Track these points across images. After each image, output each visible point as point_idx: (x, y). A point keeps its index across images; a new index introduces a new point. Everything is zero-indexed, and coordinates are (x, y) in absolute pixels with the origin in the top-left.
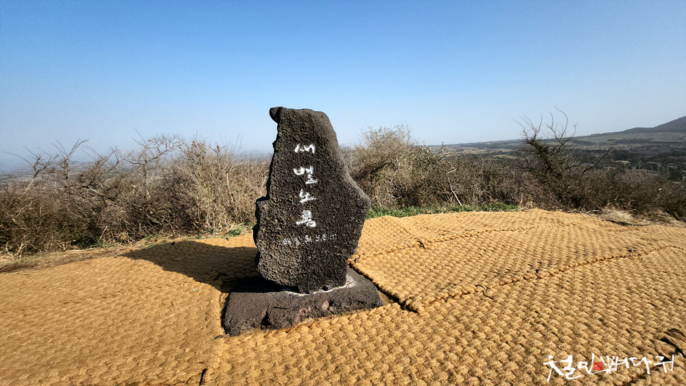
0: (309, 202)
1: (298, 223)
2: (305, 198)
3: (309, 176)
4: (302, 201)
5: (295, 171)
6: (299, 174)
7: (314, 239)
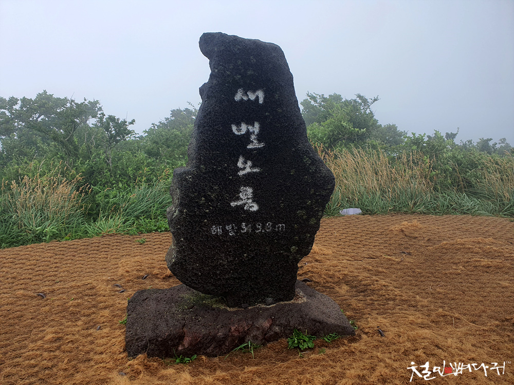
0: (249, 174)
1: (233, 204)
2: (244, 168)
3: (253, 137)
4: (241, 173)
5: (234, 128)
6: (239, 134)
7: (254, 228)
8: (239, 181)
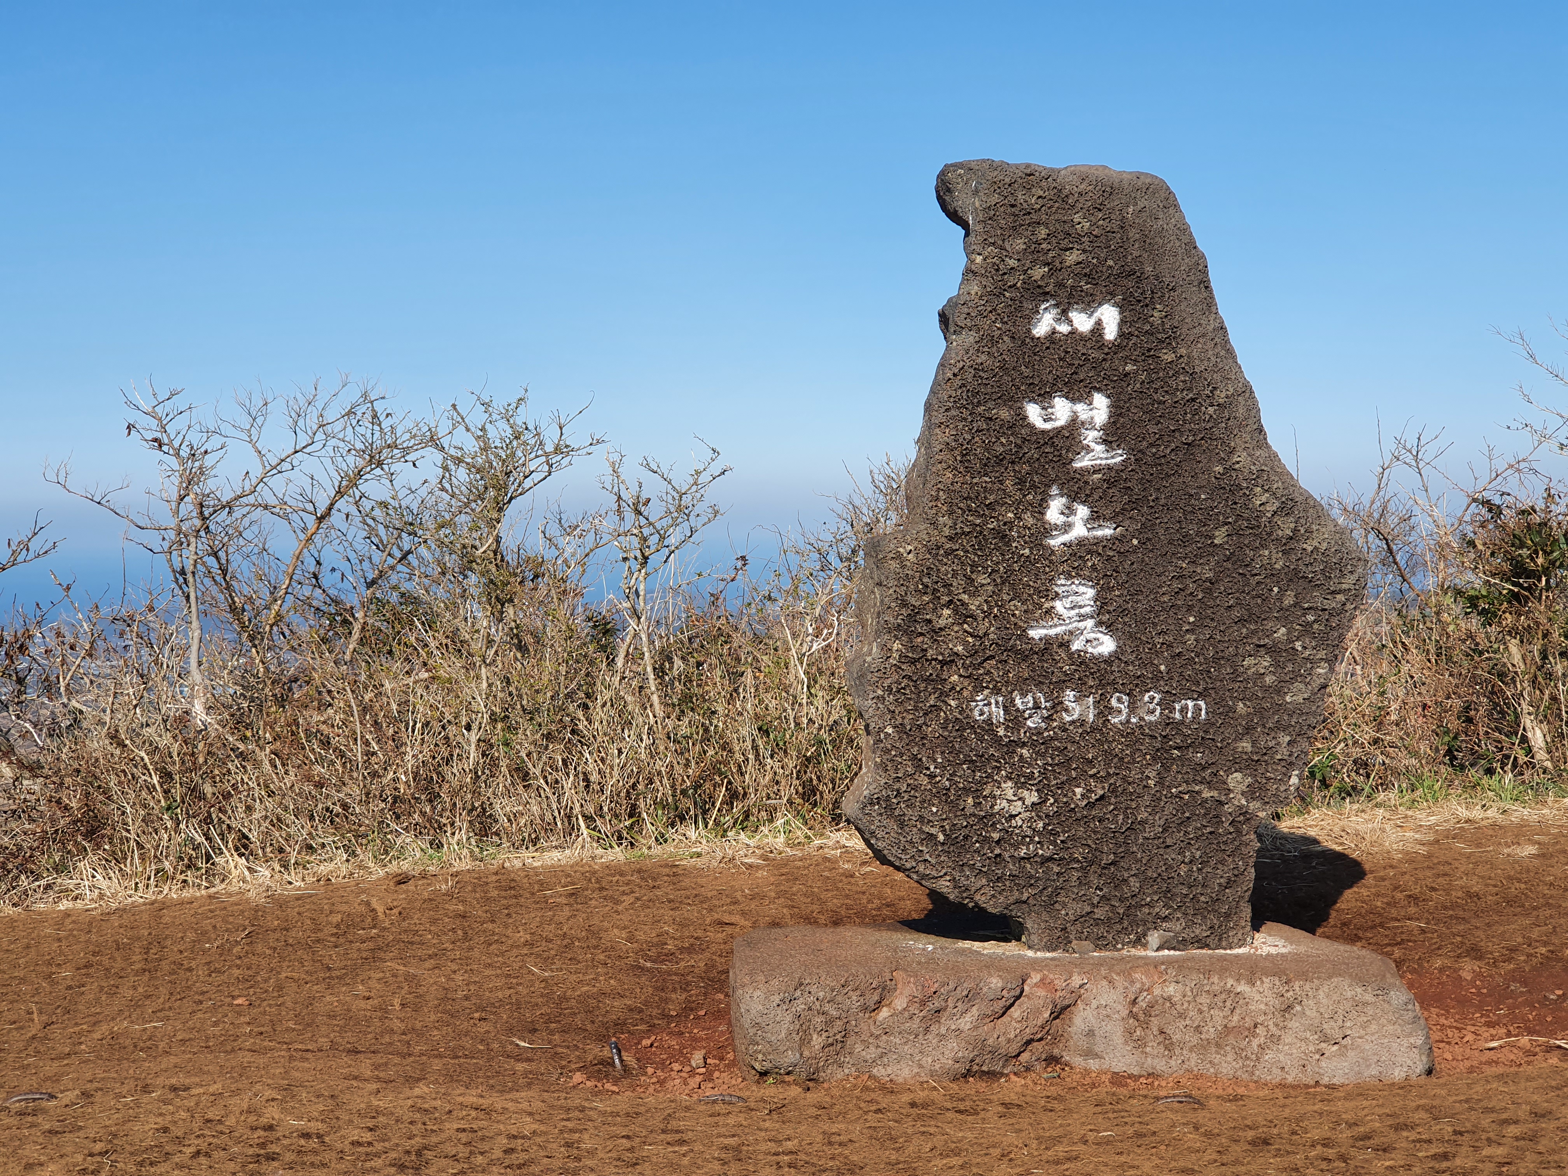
0: (1081, 542)
2: (1067, 527)
3: (1090, 437)
5: (1033, 412)
6: (1048, 426)
7: (1104, 710)
8: (1051, 562)
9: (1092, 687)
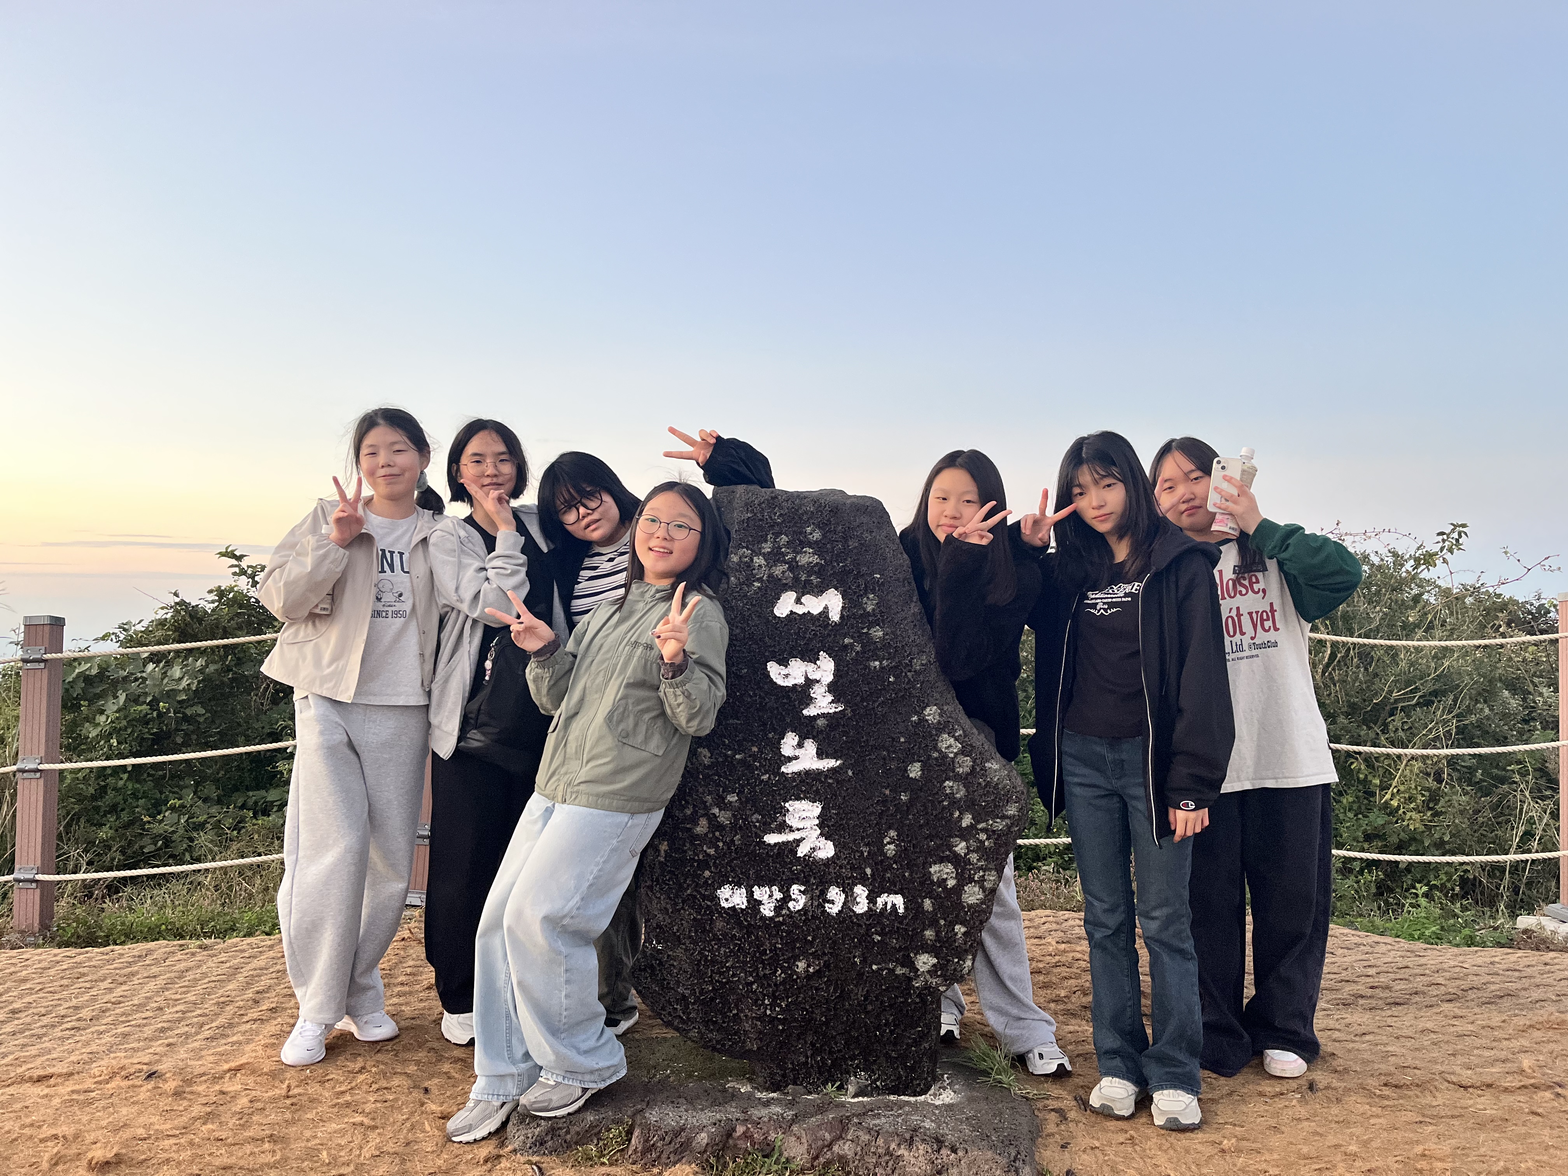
1: (772, 839)
2: (799, 757)
3: (819, 689)
4: (789, 769)
5: (774, 670)
6: (786, 683)
8: (785, 787)
9: (813, 884)
